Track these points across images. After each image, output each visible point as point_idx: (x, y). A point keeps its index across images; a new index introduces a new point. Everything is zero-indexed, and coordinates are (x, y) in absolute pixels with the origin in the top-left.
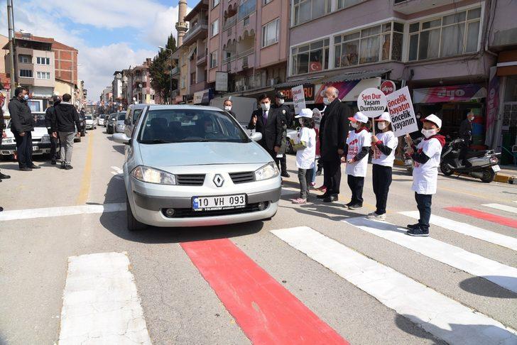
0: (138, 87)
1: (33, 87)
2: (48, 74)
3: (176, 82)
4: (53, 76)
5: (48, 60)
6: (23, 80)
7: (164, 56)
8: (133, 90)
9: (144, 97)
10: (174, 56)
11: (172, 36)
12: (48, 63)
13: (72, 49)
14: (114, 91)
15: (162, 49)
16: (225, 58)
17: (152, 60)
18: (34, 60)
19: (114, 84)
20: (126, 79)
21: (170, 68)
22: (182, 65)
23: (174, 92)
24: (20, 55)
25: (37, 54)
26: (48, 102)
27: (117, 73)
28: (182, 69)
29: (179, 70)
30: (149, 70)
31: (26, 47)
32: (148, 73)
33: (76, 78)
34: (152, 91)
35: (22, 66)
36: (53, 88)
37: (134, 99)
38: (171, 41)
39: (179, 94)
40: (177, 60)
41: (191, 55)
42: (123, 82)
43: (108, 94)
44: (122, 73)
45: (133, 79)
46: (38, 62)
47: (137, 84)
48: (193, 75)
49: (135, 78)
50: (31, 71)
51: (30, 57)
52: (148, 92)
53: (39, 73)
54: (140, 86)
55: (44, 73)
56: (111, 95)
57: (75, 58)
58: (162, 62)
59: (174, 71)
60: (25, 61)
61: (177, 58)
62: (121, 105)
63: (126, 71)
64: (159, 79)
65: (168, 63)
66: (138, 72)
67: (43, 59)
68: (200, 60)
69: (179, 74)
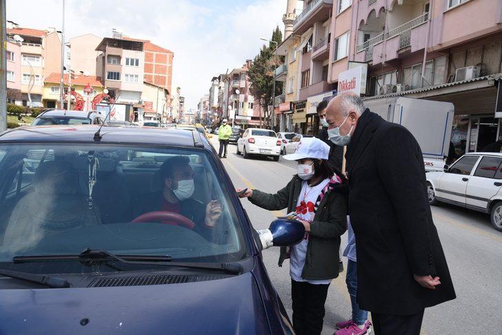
0: (235, 93)
1: (120, 91)
2: (137, 76)
3: (280, 85)
4: (141, 79)
5: (137, 61)
6: (110, 83)
7: (267, 53)
8: (229, 96)
9: (240, 105)
10: (280, 51)
11: (277, 30)
12: (137, 64)
13: (168, 52)
14: (211, 99)
15: (265, 47)
16: (361, 42)
17: (253, 61)
18: (123, 61)
19: (211, 90)
20: (222, 84)
21: (273, 68)
22: (289, 61)
23: (278, 99)
24: (109, 55)
25: (127, 54)
26: (131, 108)
27: (214, 79)
28: (290, 68)
29: (285, 69)
30: (248, 73)
31: (116, 47)
32: (247, 77)
33: (170, 83)
34: (251, 99)
35: (110, 67)
36: (140, 93)
37: (230, 107)
38: (277, 35)
39: (283, 101)
40: (284, 57)
41: (304, 45)
42: (220, 88)
43: (205, 103)
44: (219, 78)
45: (229, 84)
46: (127, 64)
47: (234, 89)
48: (305, 73)
49: (232, 82)
50: (118, 74)
51: (119, 58)
52: (246, 99)
53: (127, 75)
54: (237, 91)
55: (132, 76)
56: (207, 103)
57: (171, 62)
58: (264, 62)
59: (278, 71)
60: (114, 62)
61: (283, 53)
62: (216, 114)
63: (223, 75)
64: (259, 82)
65: (271, 62)
66: (236, 76)
67: (132, 60)
68: (317, 52)
69: (286, 75)
